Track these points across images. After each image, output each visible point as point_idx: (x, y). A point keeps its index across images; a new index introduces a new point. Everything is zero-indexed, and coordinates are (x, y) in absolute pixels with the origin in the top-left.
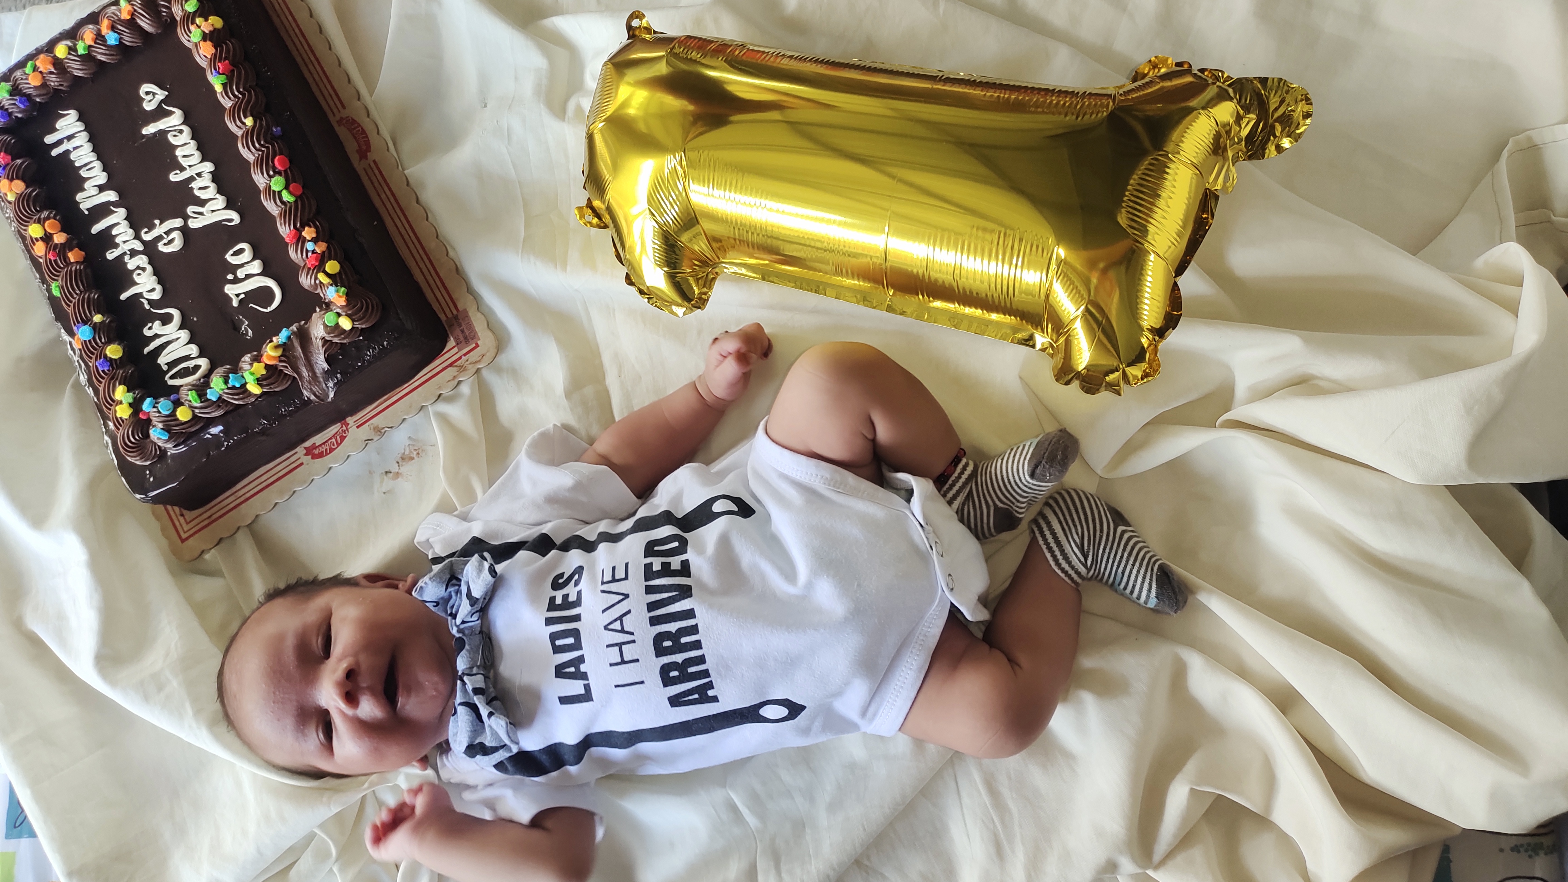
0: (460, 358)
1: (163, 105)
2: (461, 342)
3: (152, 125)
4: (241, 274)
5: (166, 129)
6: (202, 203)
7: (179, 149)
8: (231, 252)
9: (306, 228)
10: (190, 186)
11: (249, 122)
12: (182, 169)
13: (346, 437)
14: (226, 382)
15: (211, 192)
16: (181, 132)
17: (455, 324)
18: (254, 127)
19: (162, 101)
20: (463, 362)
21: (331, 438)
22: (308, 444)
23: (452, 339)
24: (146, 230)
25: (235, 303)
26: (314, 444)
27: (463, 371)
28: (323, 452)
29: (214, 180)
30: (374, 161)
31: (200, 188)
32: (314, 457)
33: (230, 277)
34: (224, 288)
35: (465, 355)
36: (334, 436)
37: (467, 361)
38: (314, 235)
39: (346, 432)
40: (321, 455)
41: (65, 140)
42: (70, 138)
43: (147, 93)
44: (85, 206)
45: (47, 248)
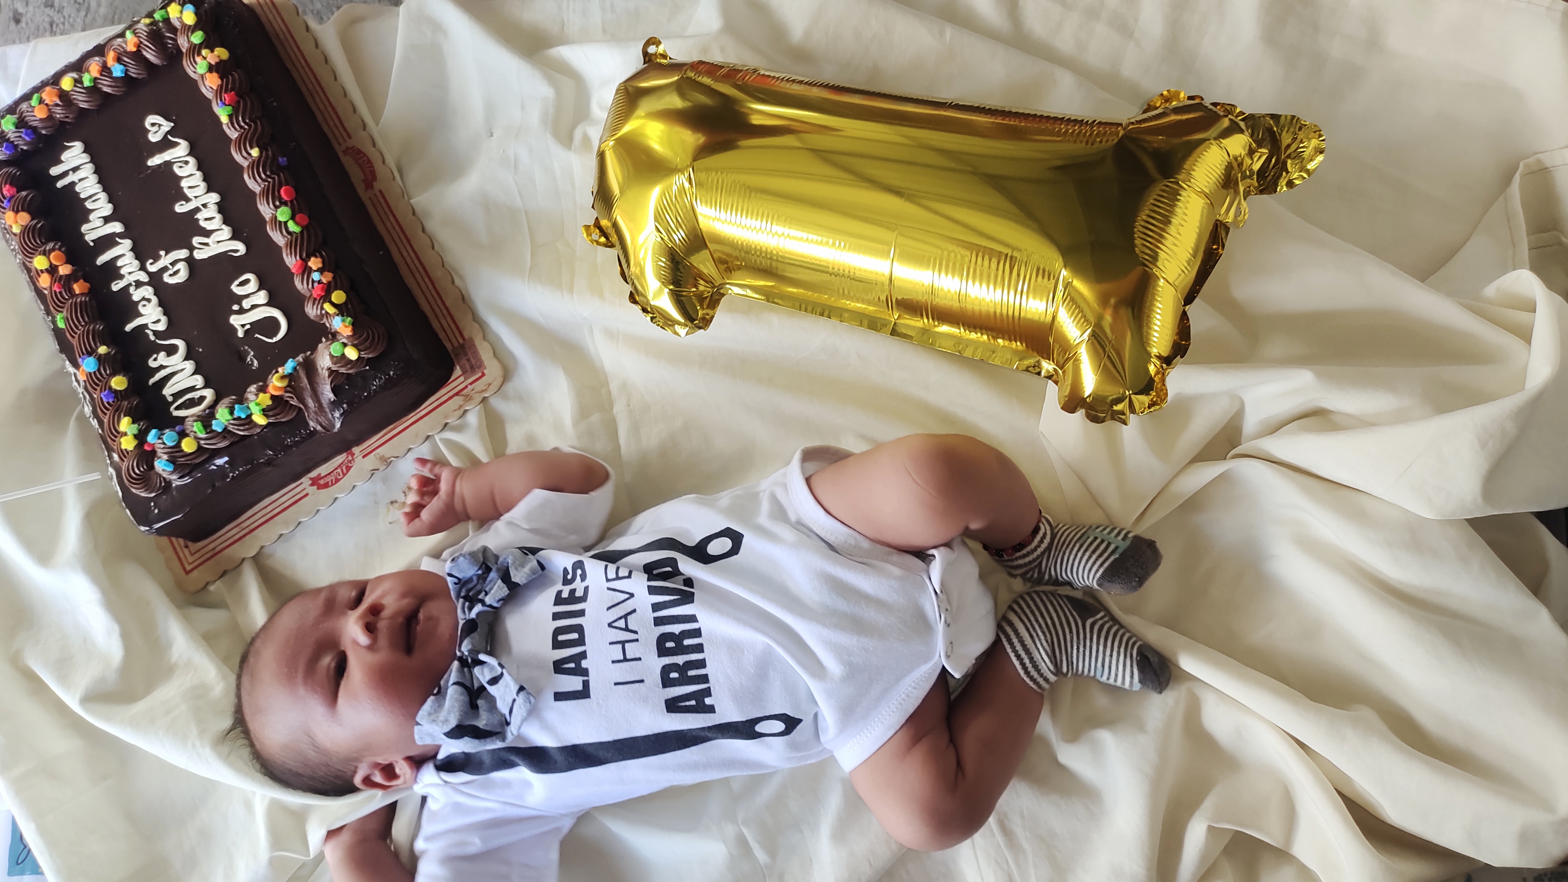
0: (466, 387)
1: (169, 136)
2: (467, 371)
3: (157, 156)
4: (246, 304)
5: (172, 161)
6: (208, 233)
7: (185, 180)
8: (237, 282)
9: (313, 259)
10: (195, 217)
11: (255, 152)
12: (188, 200)
13: (351, 467)
14: (232, 413)
15: (217, 222)
16: (186, 163)
17: (461, 353)
18: (260, 157)
19: (168, 133)
20: (469, 391)
21: (336, 469)
22: (313, 474)
23: (458, 367)
25: (240, 334)
26: (320, 474)
27: (469, 400)
28: (328, 482)
29: (220, 211)
30: (381, 192)
31: (206, 219)
32: (320, 487)
33: (236, 307)
34: (229, 319)
35: (471, 384)
36: (340, 466)
37: (473, 390)
38: (320, 265)
39: (352, 462)
40: (326, 486)
41: (71, 172)
42: (75, 169)
43: (153, 125)
44: (90, 238)
45: (52, 279)
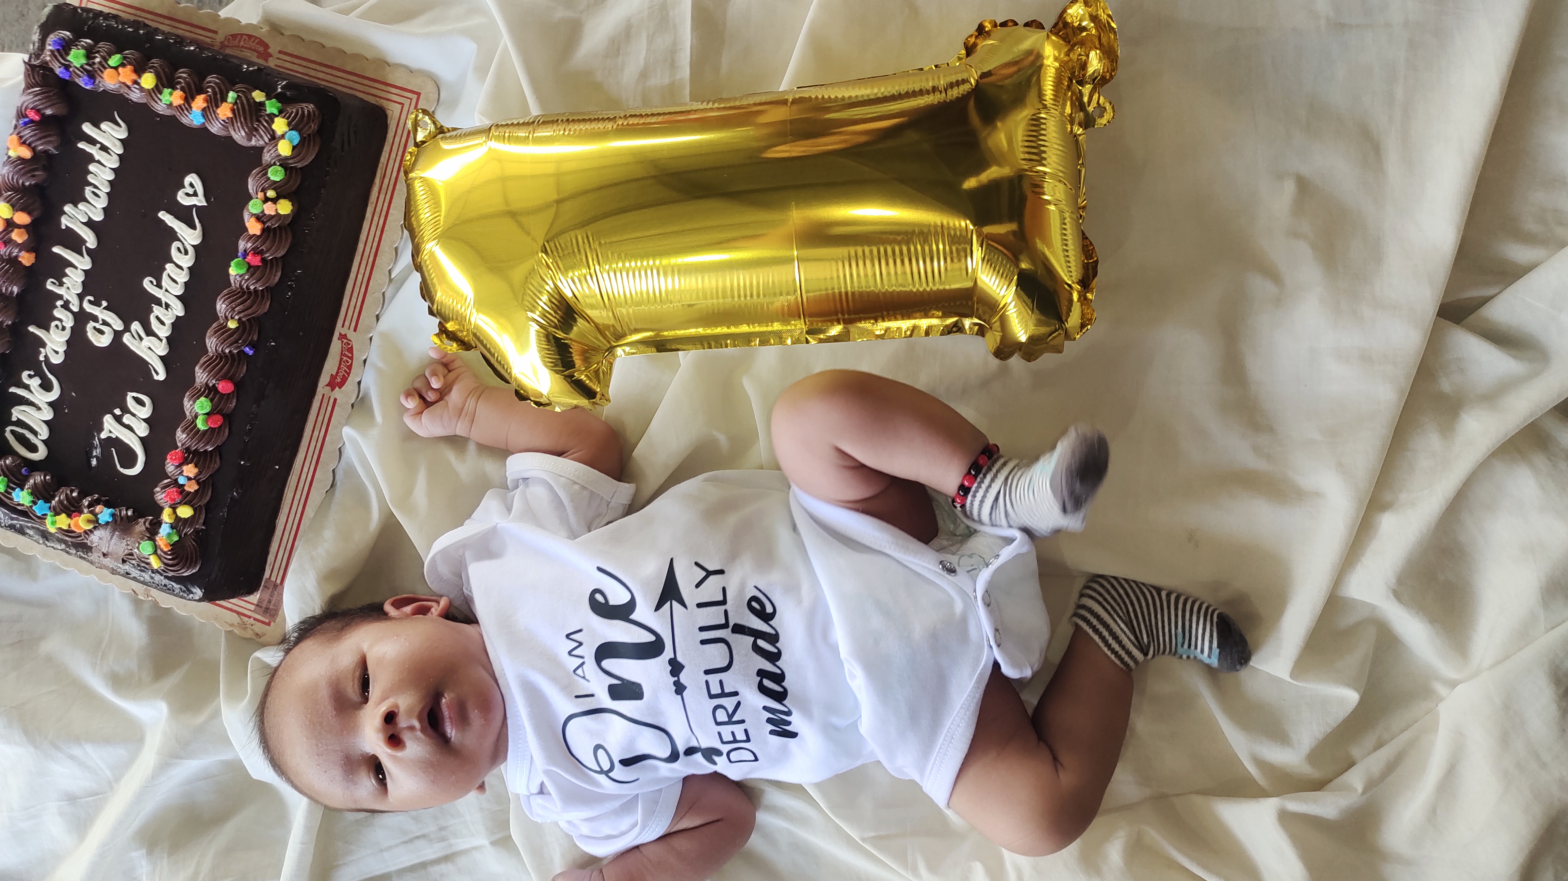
0: (250, 617)
1: (194, 210)
2: (261, 606)
3: (171, 216)
4: (127, 419)
5: (178, 234)
6: (150, 332)
7: (172, 264)
8: (135, 394)
10: (153, 305)
11: (232, 325)
12: (159, 286)
15: (164, 332)
16: (186, 253)
17: (271, 589)
18: (234, 330)
19: (196, 207)
23: (257, 596)
24: (92, 298)
25: (103, 435)
29: (173, 325)
30: (335, 400)
31: (158, 318)
33: (118, 412)
34: (105, 415)
35: (255, 619)
38: (192, 476)
41: (98, 146)
42: (104, 148)
43: (192, 185)
44: (65, 222)
